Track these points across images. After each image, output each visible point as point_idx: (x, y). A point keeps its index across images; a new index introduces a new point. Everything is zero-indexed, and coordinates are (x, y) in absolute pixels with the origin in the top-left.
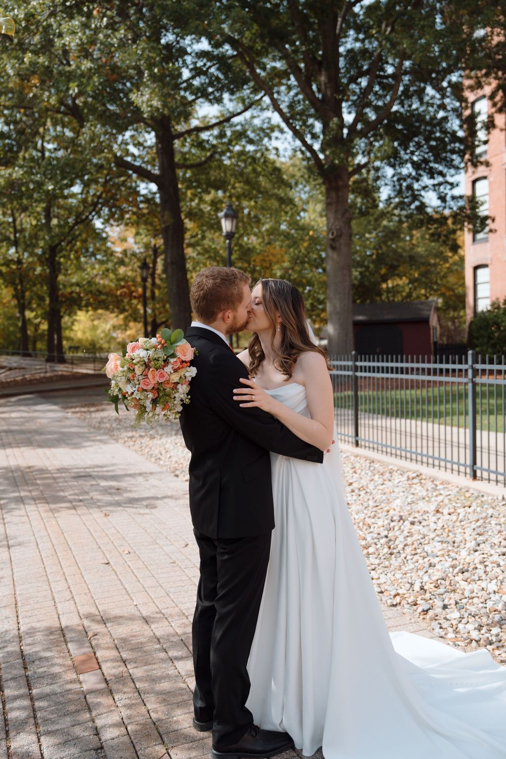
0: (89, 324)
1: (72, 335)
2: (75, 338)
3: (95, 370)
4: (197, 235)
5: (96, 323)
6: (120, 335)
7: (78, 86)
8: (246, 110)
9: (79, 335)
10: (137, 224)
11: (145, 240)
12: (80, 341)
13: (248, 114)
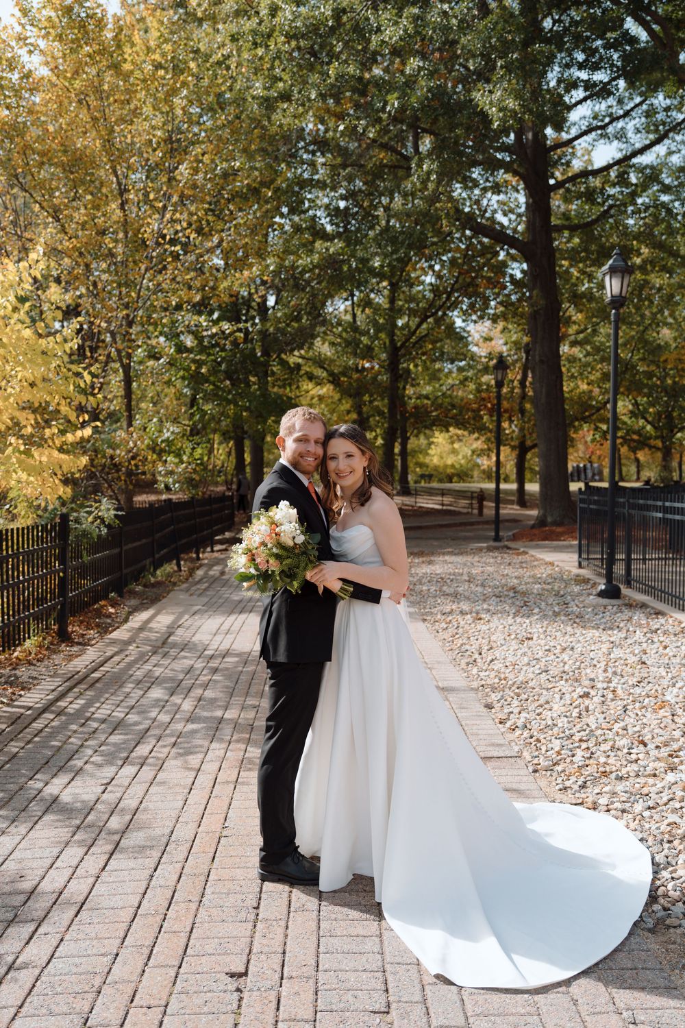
0: (448, 447)
1: (427, 460)
2: (431, 465)
3: (443, 505)
4: (586, 329)
5: (456, 446)
6: (485, 462)
7: (398, 98)
8: (657, 141)
9: (436, 460)
10: (504, 316)
11: (514, 338)
12: (436, 468)
13: (661, 149)
